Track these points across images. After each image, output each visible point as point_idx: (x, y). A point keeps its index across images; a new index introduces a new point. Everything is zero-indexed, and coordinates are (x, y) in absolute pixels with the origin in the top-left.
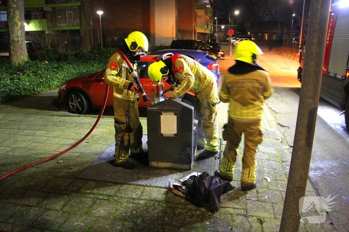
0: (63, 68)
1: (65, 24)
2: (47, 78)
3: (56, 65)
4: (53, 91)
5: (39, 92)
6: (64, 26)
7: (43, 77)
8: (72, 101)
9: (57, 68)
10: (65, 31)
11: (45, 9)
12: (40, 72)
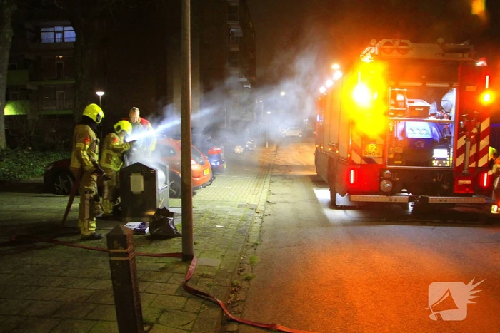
0: (49, 157)
1: (54, 108)
2: (29, 165)
3: (40, 154)
4: (37, 178)
5: (20, 179)
6: (53, 110)
7: (25, 165)
8: (58, 183)
9: (42, 156)
10: (55, 116)
11: (29, 87)
12: (21, 160)
